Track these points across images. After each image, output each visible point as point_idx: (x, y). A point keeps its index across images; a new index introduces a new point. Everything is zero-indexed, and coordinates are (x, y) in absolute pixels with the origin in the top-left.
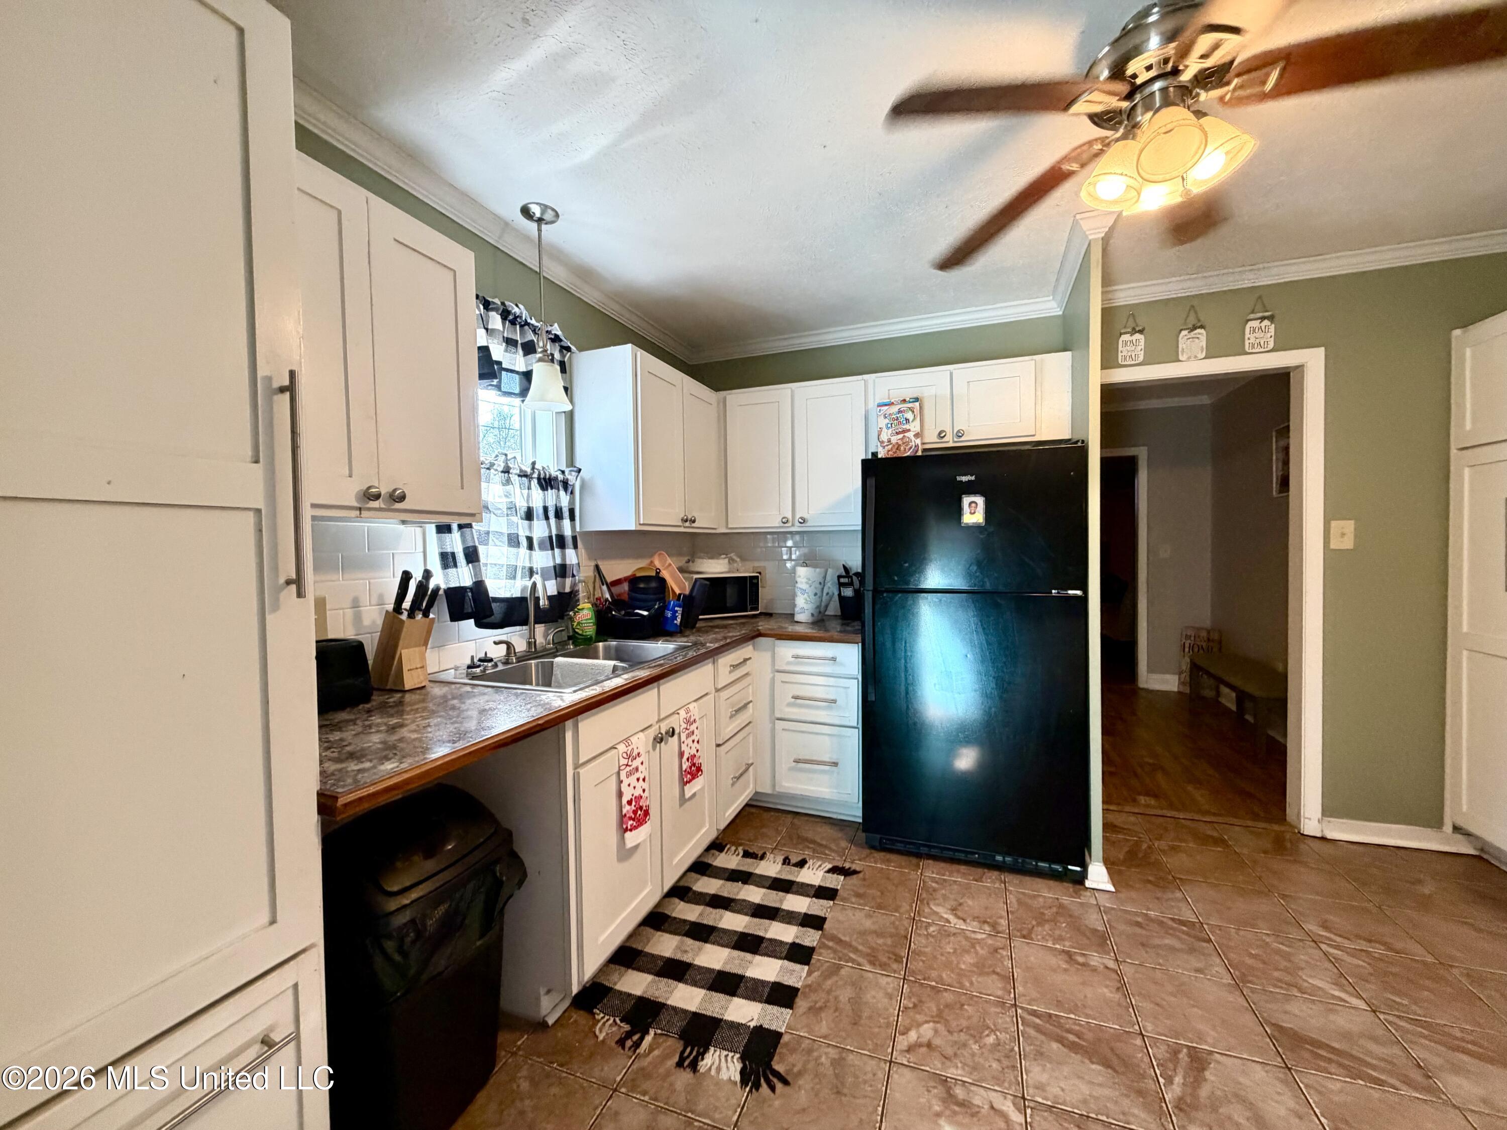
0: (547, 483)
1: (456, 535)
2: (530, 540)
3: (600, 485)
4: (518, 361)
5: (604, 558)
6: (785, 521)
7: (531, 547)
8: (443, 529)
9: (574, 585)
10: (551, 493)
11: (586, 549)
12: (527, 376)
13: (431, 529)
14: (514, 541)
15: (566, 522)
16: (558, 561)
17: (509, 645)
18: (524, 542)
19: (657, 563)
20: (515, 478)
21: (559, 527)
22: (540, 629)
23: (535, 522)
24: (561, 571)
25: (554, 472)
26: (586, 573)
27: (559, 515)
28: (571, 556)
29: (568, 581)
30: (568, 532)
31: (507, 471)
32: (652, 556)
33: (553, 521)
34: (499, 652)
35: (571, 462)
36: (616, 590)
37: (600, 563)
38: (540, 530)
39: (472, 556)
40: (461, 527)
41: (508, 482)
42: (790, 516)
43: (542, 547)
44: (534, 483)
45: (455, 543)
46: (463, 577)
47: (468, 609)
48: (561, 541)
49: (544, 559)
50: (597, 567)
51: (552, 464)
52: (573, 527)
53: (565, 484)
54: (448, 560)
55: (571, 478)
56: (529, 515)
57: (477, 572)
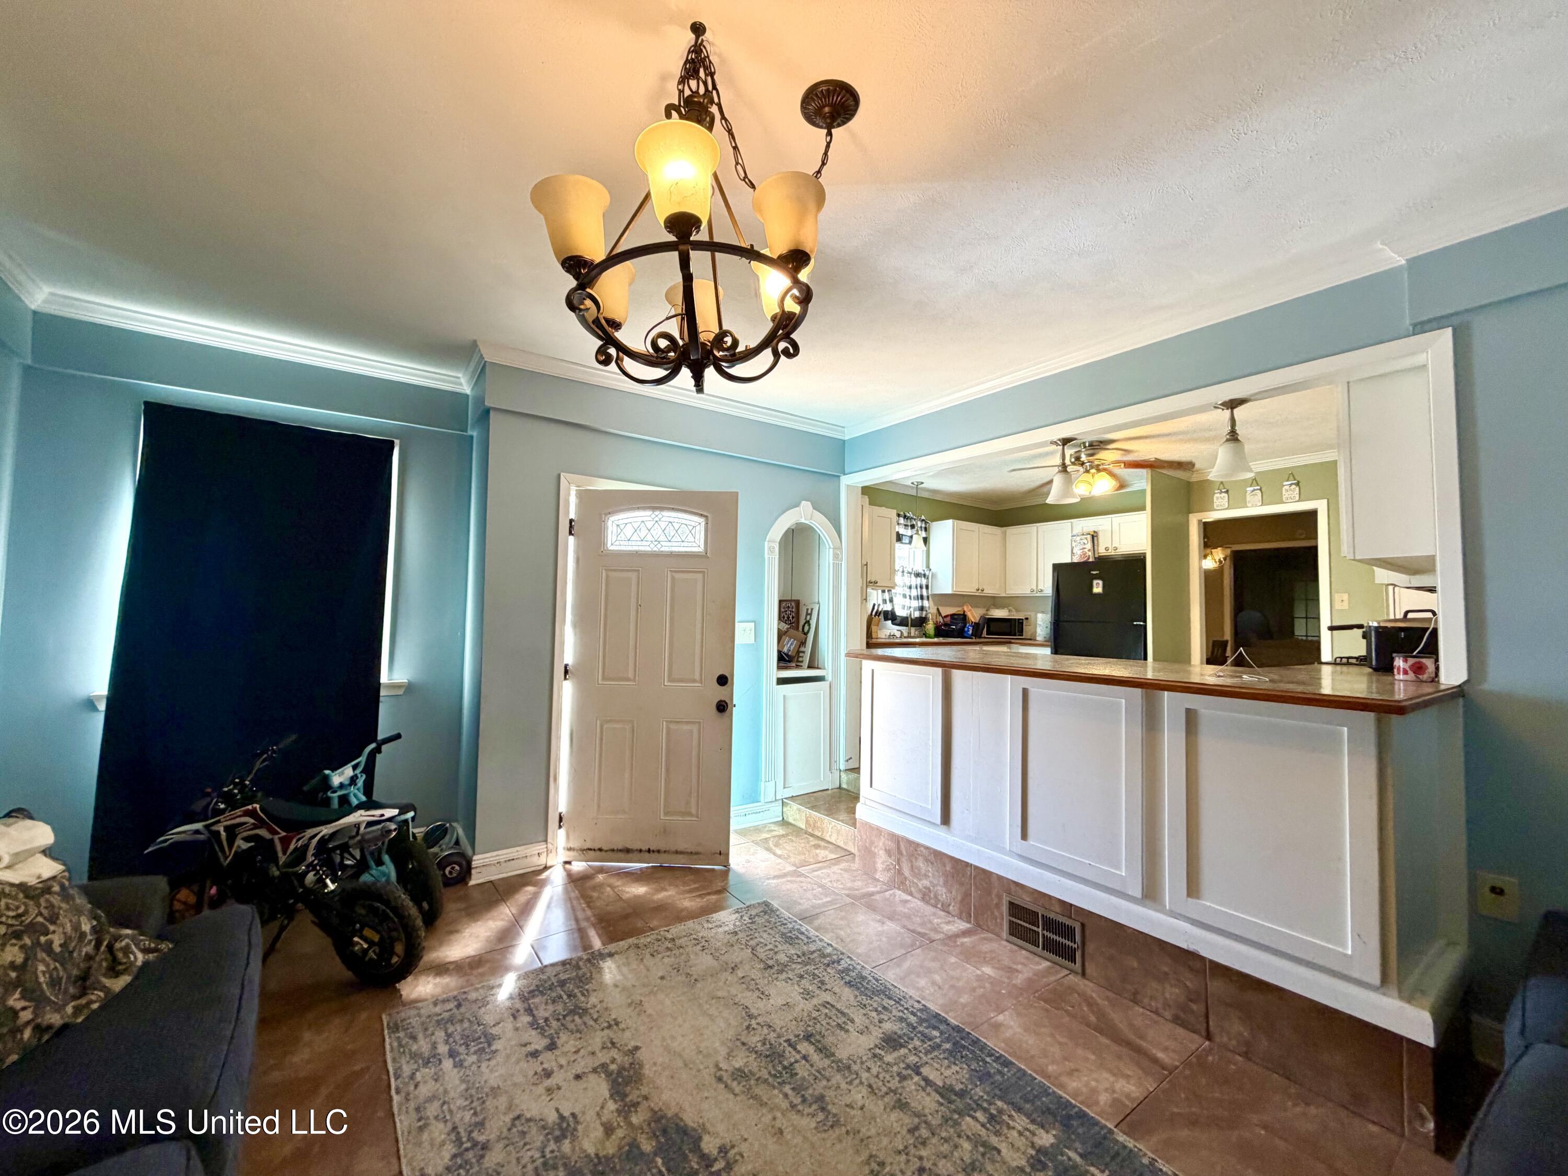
0: (918, 575)
1: (887, 593)
2: (910, 596)
3: (939, 576)
4: (909, 532)
5: (941, 606)
6: (1032, 591)
7: (910, 598)
8: (883, 591)
9: (926, 615)
10: (919, 579)
11: (933, 601)
12: (911, 537)
13: (880, 591)
14: (905, 596)
15: (924, 590)
16: (920, 604)
17: (902, 633)
18: (908, 597)
19: (965, 609)
20: (905, 574)
21: (921, 592)
22: (913, 630)
23: (912, 590)
24: (922, 609)
25: (921, 571)
26: (933, 610)
27: (921, 587)
28: (926, 603)
29: (924, 613)
30: (925, 593)
31: (903, 572)
32: (963, 606)
33: (919, 589)
34: (898, 634)
35: (928, 566)
36: (946, 620)
37: (940, 608)
38: (914, 593)
39: (891, 601)
40: (888, 591)
41: (903, 575)
42: (1035, 588)
43: (914, 599)
44: (913, 575)
45: (887, 596)
46: (888, 607)
47: (889, 617)
48: (922, 598)
49: (916, 604)
50: (938, 609)
51: (920, 568)
52: (928, 592)
53: (925, 575)
54: (885, 601)
55: (927, 573)
56: (910, 587)
57: (893, 605)
